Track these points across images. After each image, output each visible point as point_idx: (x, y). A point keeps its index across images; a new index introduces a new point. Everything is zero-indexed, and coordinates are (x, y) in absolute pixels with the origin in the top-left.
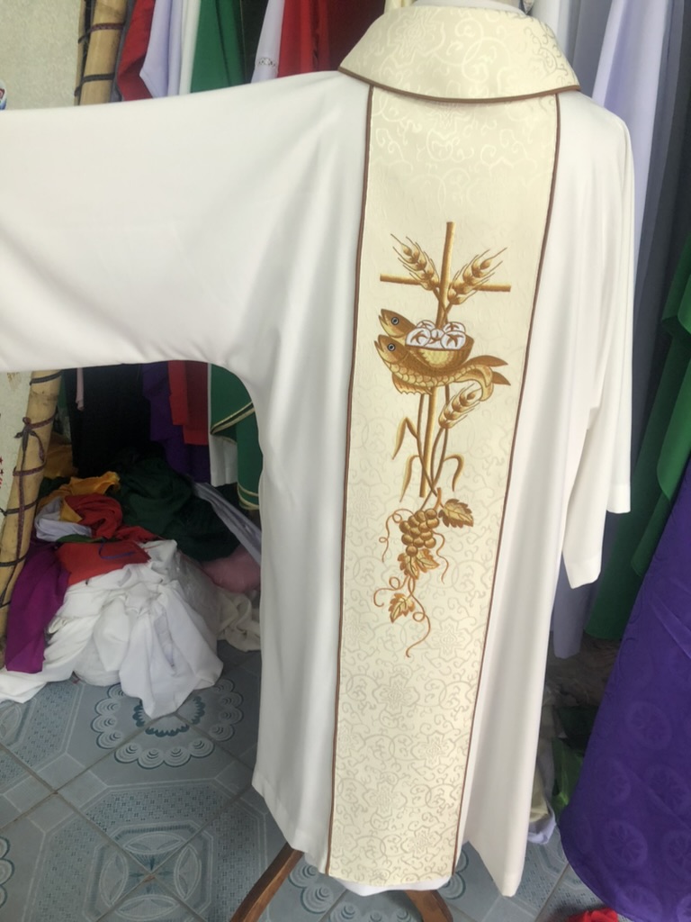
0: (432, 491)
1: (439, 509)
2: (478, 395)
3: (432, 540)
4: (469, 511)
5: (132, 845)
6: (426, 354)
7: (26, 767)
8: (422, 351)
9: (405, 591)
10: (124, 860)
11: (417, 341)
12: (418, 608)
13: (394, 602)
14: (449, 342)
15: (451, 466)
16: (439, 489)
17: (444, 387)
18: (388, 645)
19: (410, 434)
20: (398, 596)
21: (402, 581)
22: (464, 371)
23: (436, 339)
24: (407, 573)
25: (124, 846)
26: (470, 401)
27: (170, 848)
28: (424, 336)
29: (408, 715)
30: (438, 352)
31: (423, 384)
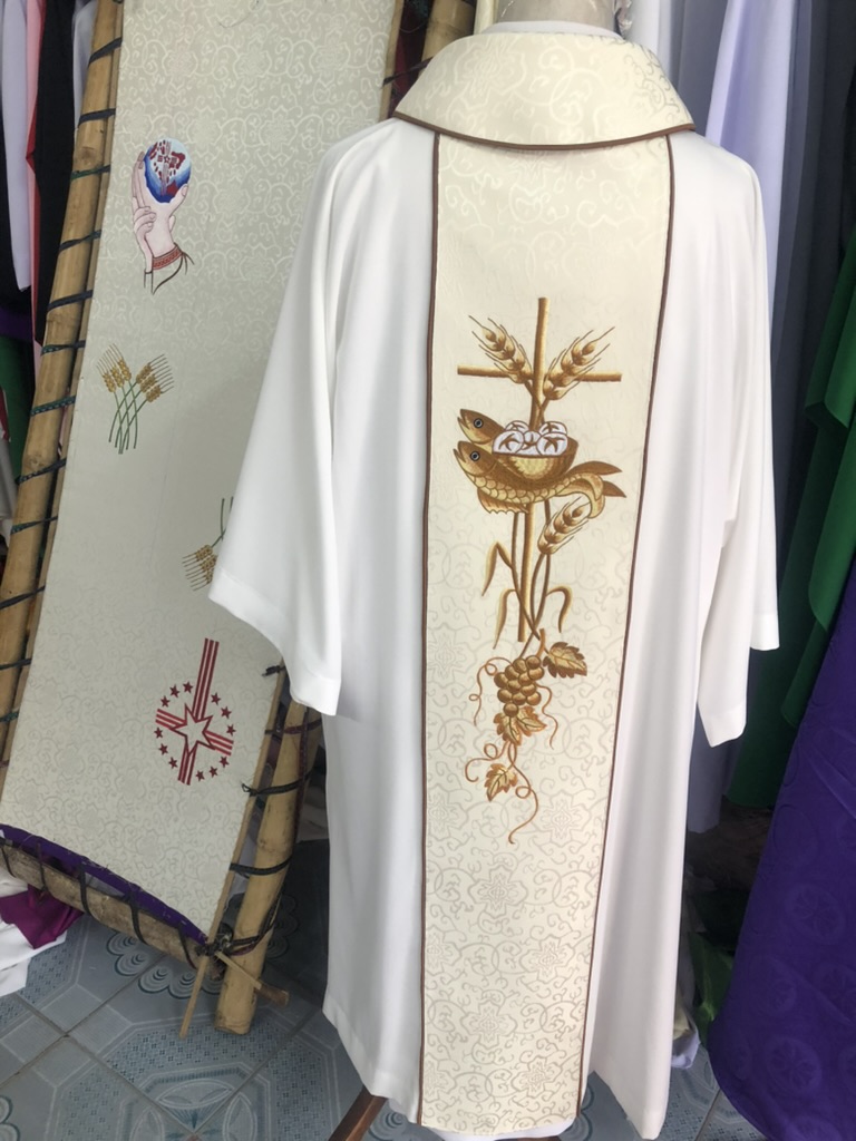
0: (534, 633)
1: (544, 655)
2: (586, 511)
3: (535, 695)
4: (580, 657)
5: (169, 1098)
6: (519, 462)
7: (28, 1007)
8: (514, 459)
9: (504, 761)
10: (159, 1117)
11: (507, 447)
12: (522, 782)
13: (491, 775)
14: (547, 446)
15: (555, 601)
16: (542, 631)
17: (543, 503)
18: (486, 829)
19: (503, 562)
20: (496, 768)
21: (500, 748)
22: (567, 482)
23: (530, 445)
24: (506, 737)
25: (157, 1099)
26: (576, 519)
27: (216, 1099)
28: (515, 440)
29: (513, 917)
30: (533, 460)
31: (517, 500)
